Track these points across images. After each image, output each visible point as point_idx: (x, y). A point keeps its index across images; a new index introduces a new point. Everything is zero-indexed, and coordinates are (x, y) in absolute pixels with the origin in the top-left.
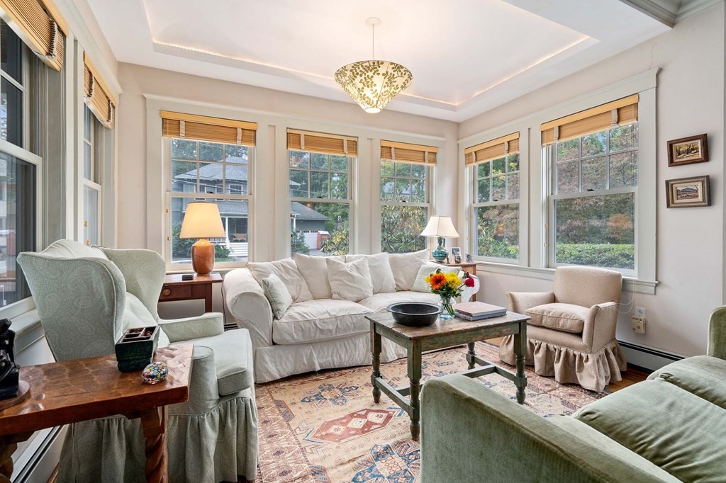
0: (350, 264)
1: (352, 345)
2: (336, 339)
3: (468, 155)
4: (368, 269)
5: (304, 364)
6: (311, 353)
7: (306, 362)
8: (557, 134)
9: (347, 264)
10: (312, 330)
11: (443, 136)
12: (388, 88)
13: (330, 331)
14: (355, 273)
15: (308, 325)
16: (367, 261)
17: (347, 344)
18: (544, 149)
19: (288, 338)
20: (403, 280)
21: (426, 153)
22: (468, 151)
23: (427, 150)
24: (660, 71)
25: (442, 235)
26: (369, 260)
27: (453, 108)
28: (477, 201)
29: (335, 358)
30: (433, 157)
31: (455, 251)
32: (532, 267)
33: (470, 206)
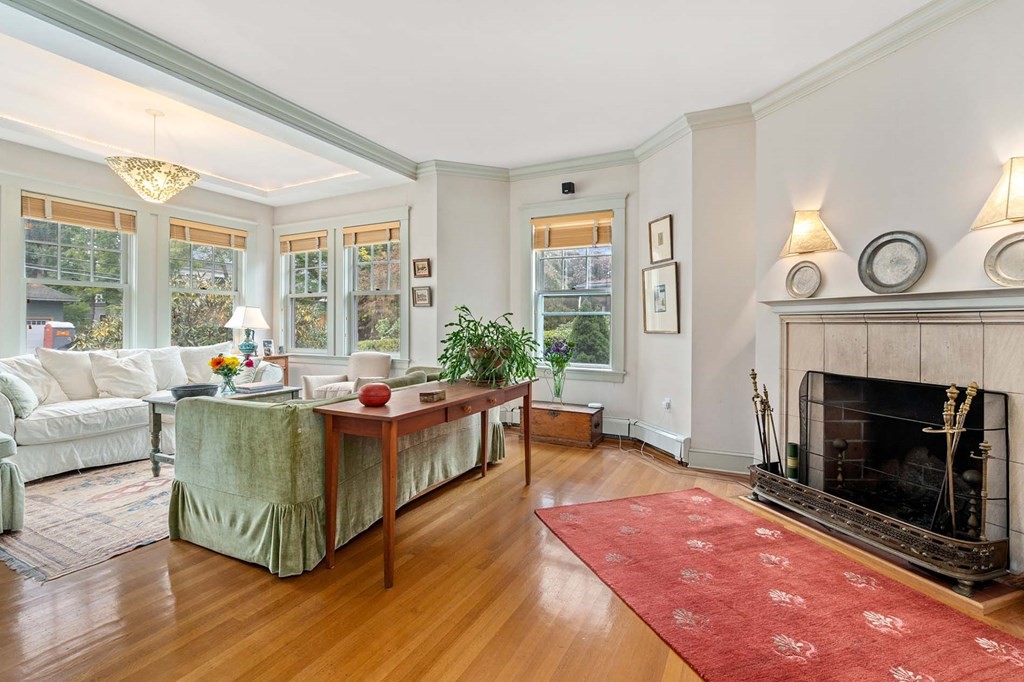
0: (124, 359)
1: (127, 440)
2: (107, 434)
3: (283, 243)
4: (151, 364)
5: (62, 463)
6: (72, 451)
7: (64, 460)
8: (354, 240)
9: (119, 359)
10: (73, 426)
11: (253, 220)
12: (173, 185)
13: (98, 426)
14: (132, 369)
15: (68, 421)
16: (149, 356)
17: (121, 439)
18: (346, 250)
19: (40, 436)
20: (198, 374)
21: (233, 237)
22: (284, 239)
23: (233, 233)
24: (410, 209)
25: (249, 326)
26: (152, 355)
27: (264, 194)
28: (293, 291)
29: (105, 455)
30: (242, 241)
31: (267, 343)
32: (337, 355)
33: (286, 297)
